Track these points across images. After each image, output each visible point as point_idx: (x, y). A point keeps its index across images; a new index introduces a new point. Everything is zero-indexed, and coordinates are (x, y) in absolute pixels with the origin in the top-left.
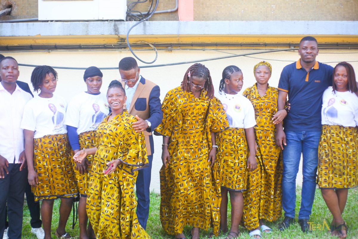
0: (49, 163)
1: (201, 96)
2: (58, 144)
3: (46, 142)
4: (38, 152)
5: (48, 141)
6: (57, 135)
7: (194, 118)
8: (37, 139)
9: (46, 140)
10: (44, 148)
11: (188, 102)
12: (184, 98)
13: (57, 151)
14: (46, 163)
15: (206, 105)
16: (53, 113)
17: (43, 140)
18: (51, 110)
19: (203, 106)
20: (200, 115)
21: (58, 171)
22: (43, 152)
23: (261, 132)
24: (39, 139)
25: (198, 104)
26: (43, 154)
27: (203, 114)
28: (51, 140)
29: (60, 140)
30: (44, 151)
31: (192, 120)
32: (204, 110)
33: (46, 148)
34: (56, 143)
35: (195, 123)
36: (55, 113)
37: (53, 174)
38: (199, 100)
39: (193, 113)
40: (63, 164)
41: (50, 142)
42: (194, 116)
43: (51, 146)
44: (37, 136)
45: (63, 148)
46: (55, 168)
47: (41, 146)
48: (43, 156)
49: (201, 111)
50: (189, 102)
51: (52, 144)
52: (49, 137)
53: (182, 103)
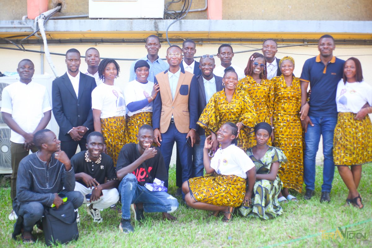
0: (113, 140)
1: (262, 82)
2: (120, 124)
3: (112, 121)
4: (105, 131)
5: (113, 121)
6: (120, 117)
7: (258, 101)
8: (104, 119)
9: (112, 120)
10: (109, 126)
11: (251, 87)
12: (247, 84)
13: (119, 129)
14: (111, 140)
15: (266, 89)
16: (117, 97)
17: (109, 120)
18: (115, 95)
19: (265, 90)
20: (262, 98)
21: (120, 147)
22: (109, 131)
23: (289, 117)
24: (106, 119)
25: (260, 88)
26: (110, 132)
27: (265, 97)
28: (116, 120)
29: (122, 121)
30: (110, 129)
31: (257, 102)
32: (266, 93)
33: (111, 126)
34: (119, 123)
35: (259, 104)
36: (118, 97)
37: (116, 149)
38: (260, 85)
39: (256, 96)
40: (123, 142)
41: (115, 121)
42: (258, 99)
43: (116, 125)
44: (103, 117)
45: (123, 127)
46: (118, 144)
47: (107, 125)
48: (109, 134)
49: (263, 94)
50: (253, 87)
51: (116, 124)
52: (114, 118)
53: (247, 88)
